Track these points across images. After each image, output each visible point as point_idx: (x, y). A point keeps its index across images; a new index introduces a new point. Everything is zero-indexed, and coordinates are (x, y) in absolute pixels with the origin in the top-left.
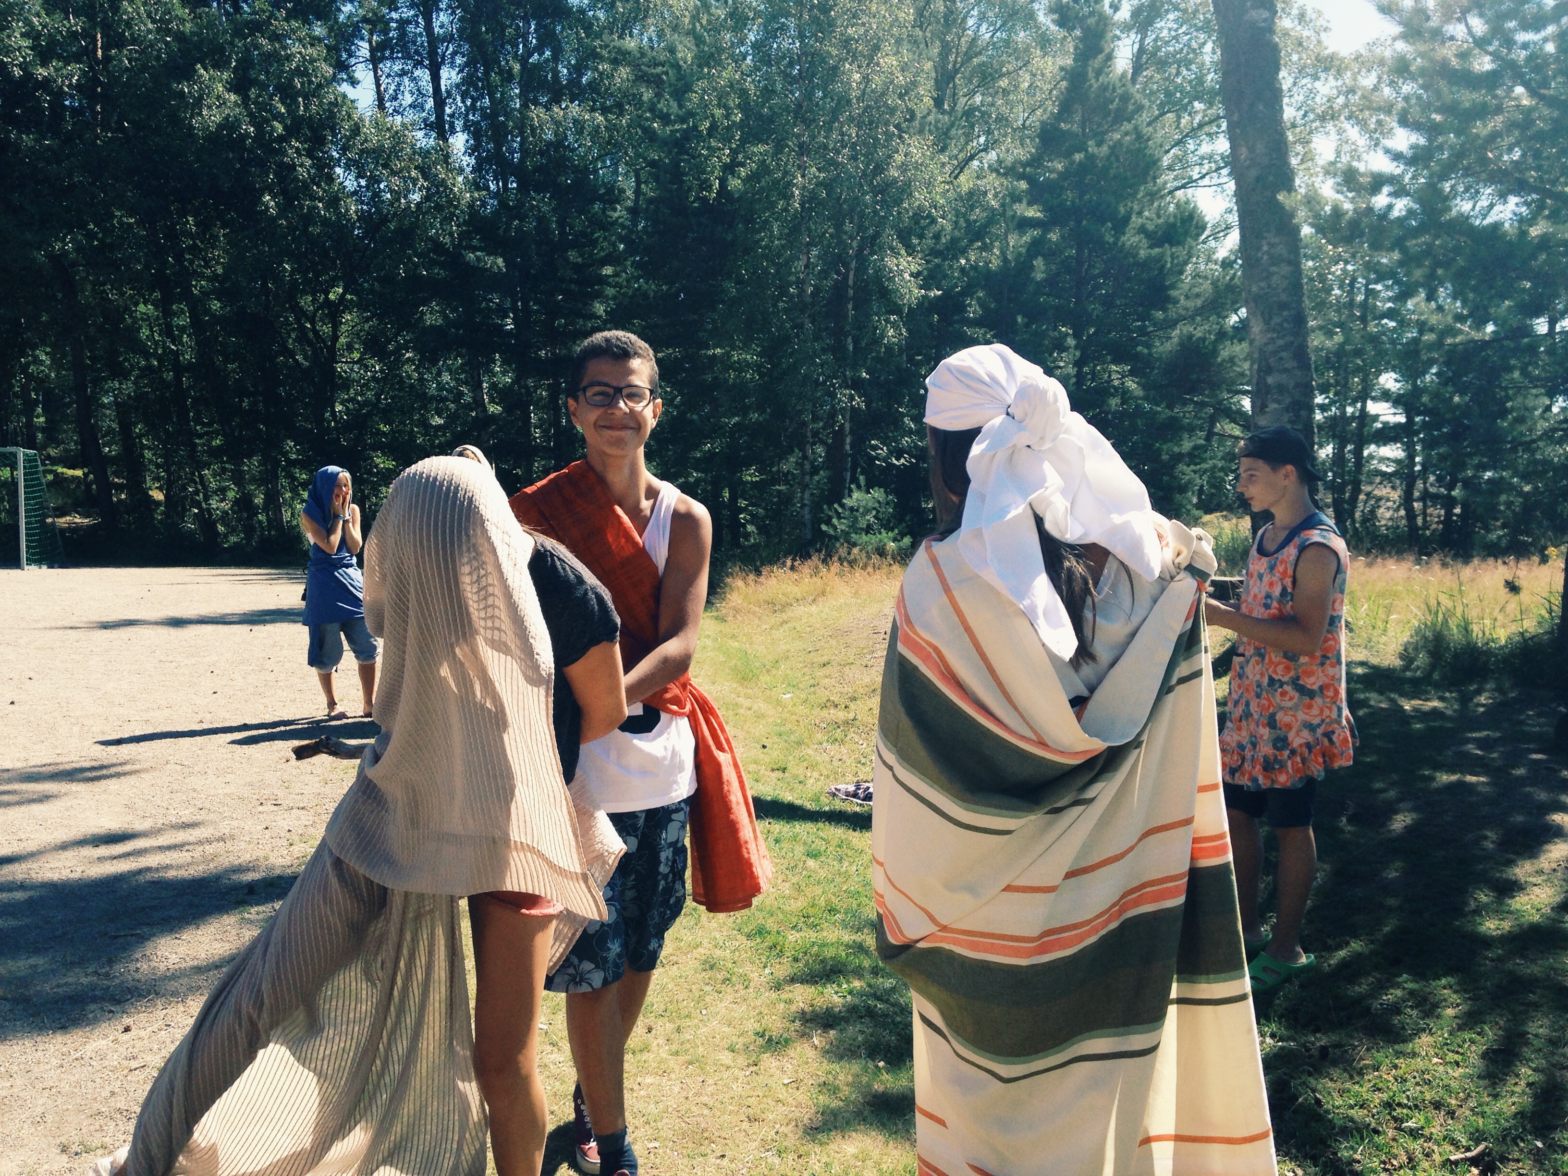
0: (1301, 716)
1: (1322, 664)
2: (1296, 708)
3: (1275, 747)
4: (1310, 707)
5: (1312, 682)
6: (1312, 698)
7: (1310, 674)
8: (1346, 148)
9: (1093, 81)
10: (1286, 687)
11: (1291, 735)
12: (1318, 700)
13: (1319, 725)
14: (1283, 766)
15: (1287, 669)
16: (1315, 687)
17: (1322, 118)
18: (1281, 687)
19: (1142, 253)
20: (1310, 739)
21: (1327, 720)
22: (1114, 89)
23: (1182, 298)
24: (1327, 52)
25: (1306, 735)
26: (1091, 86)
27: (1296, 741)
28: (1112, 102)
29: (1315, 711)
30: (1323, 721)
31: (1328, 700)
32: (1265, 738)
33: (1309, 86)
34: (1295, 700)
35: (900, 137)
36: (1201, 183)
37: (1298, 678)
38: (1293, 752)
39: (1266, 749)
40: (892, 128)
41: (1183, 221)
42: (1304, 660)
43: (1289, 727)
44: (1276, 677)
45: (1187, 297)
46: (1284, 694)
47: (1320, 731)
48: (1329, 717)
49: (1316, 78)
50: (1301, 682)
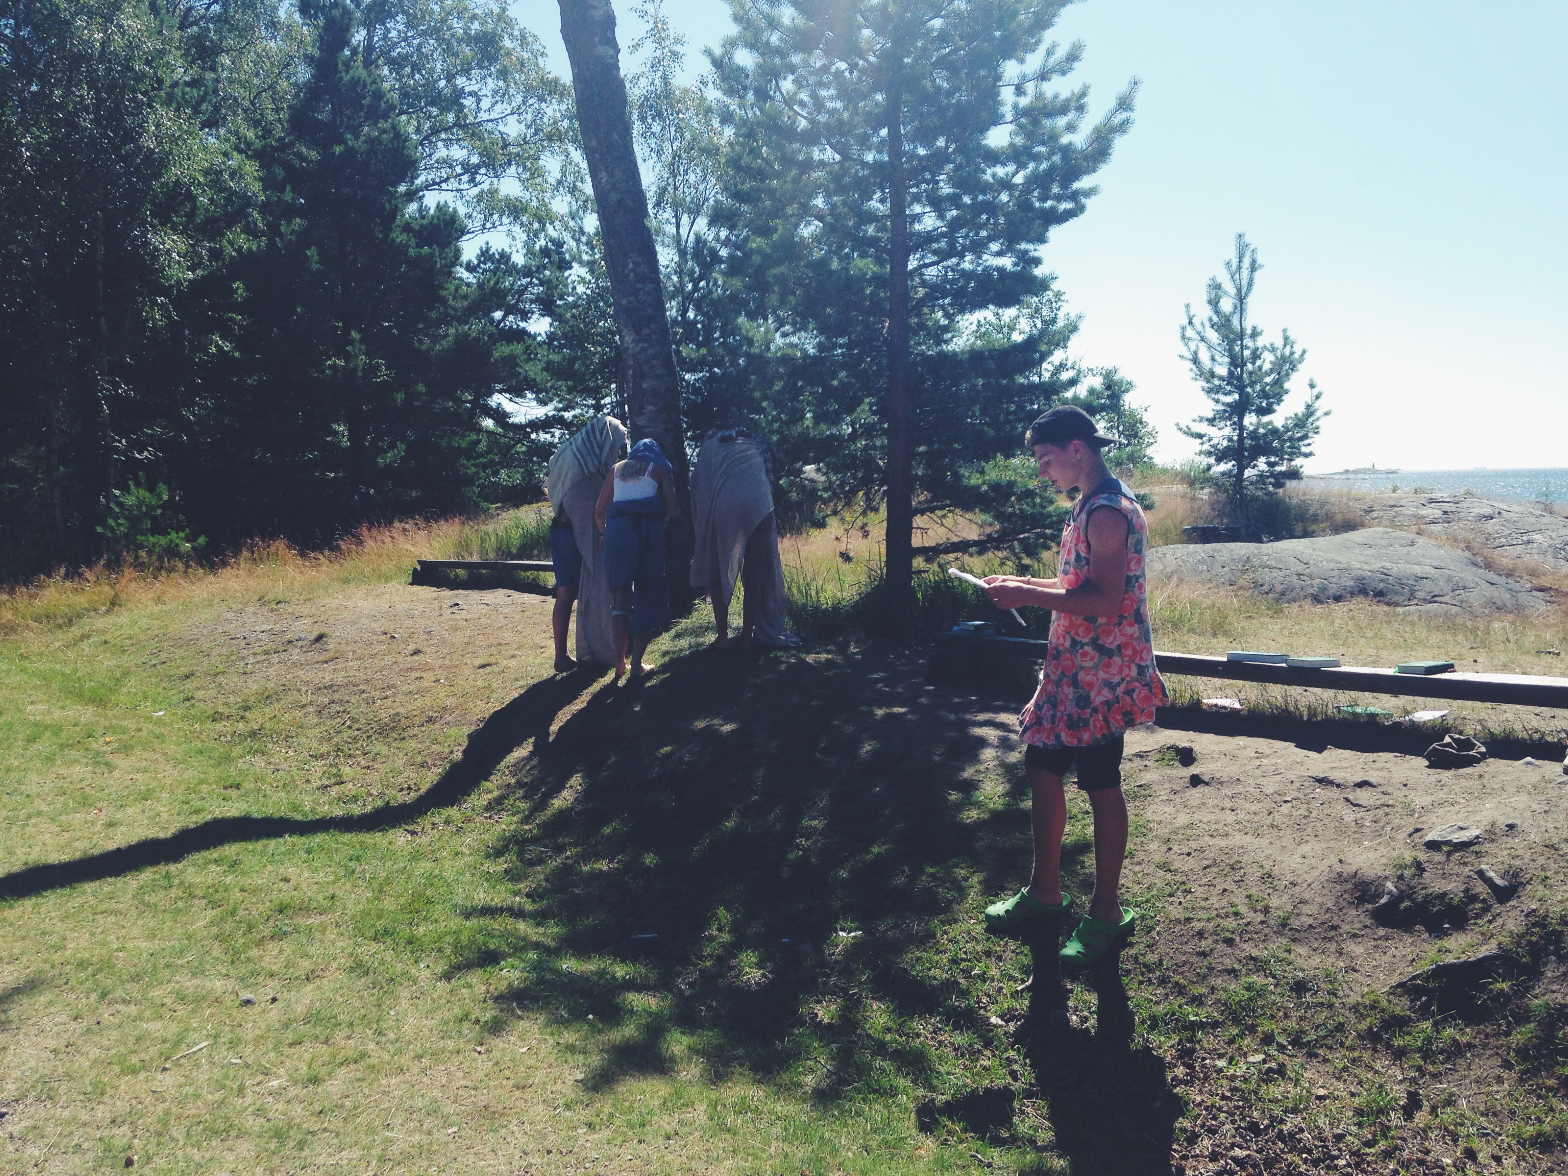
0: (1102, 675)
1: (1120, 624)
2: (1096, 667)
3: (1078, 706)
4: (1108, 665)
5: (1111, 641)
6: (1110, 657)
7: (1108, 633)
8: (570, 168)
9: (343, 74)
10: (1086, 648)
11: (1093, 694)
12: (1117, 660)
13: (1118, 684)
14: (1086, 724)
15: (1088, 631)
16: (1113, 646)
17: (550, 138)
18: (1082, 647)
19: (412, 252)
20: (1110, 697)
21: (1128, 679)
22: (365, 86)
23: (451, 298)
24: (551, 76)
25: (1106, 694)
26: (341, 79)
27: (1099, 698)
28: (364, 98)
29: (1114, 670)
30: (1123, 679)
31: (1126, 659)
32: (1070, 697)
33: (536, 106)
34: (1096, 660)
35: (151, 107)
36: (444, 186)
37: (1098, 638)
38: (1095, 710)
39: (1071, 708)
40: (140, 96)
41: (446, 224)
42: (1102, 620)
43: (1091, 685)
44: (1079, 639)
45: (454, 298)
46: (1085, 654)
47: (1120, 690)
48: (1128, 675)
49: (542, 100)
50: (1100, 642)
